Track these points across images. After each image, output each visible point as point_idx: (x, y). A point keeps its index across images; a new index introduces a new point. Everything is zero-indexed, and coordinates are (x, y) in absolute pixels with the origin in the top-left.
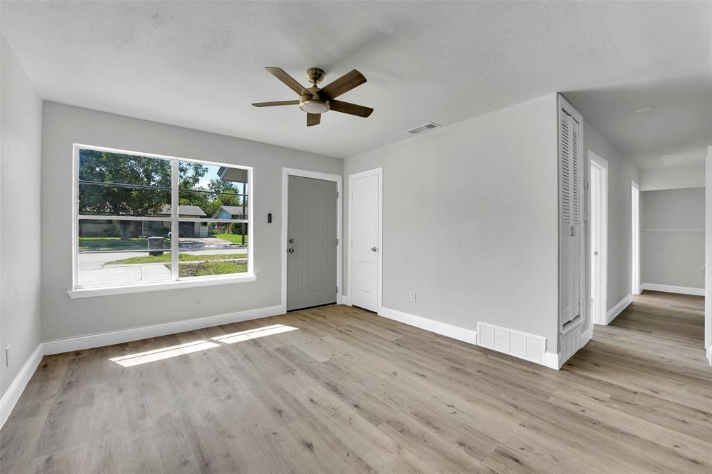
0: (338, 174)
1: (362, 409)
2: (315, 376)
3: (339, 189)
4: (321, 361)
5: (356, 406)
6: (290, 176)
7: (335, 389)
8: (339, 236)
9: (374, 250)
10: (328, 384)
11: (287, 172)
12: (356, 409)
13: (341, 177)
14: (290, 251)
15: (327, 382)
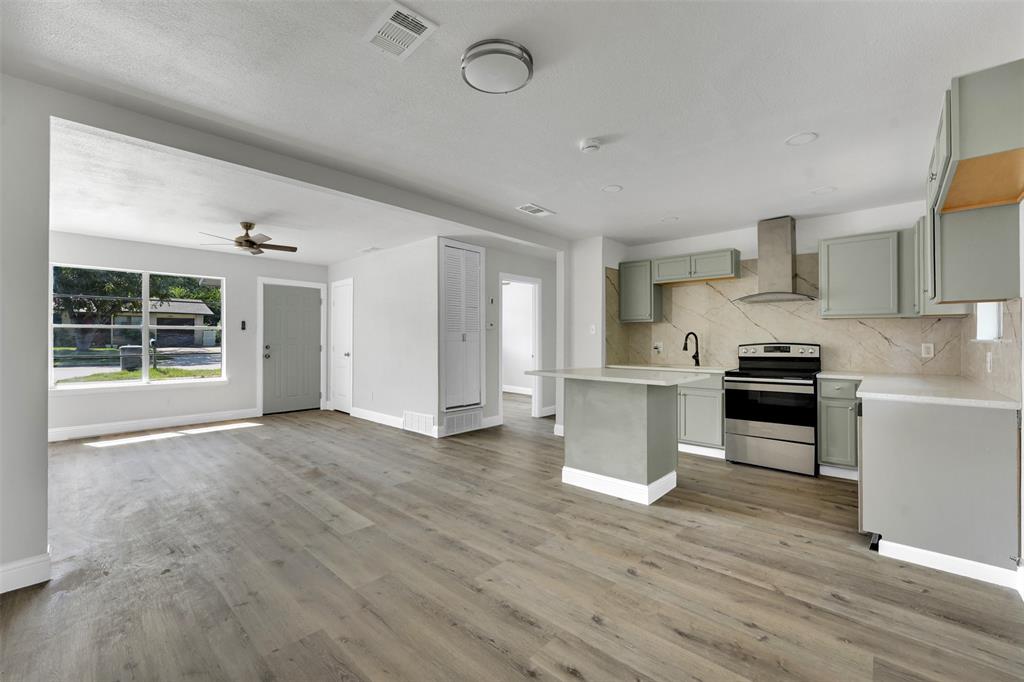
0: (323, 282)
3: (323, 296)
6: (265, 286)
8: (323, 342)
9: (348, 355)
11: (262, 281)
13: (325, 285)
14: (267, 356)
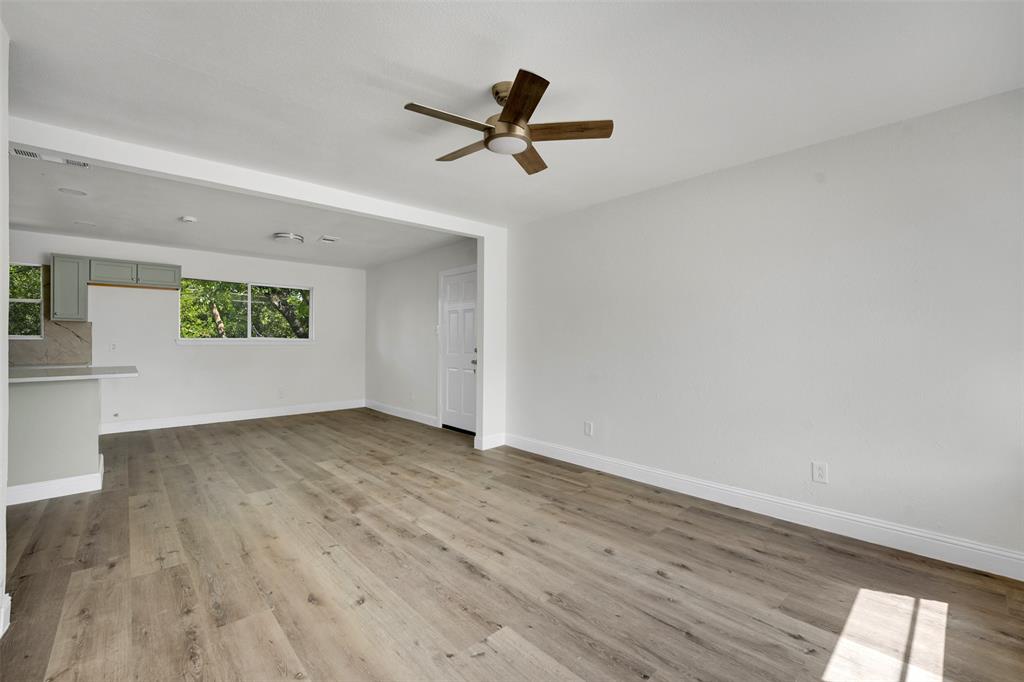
1: (439, 547)
2: (508, 592)
4: (505, 629)
5: (445, 549)
7: (471, 568)
10: (483, 576)
12: (446, 547)
15: (485, 580)
